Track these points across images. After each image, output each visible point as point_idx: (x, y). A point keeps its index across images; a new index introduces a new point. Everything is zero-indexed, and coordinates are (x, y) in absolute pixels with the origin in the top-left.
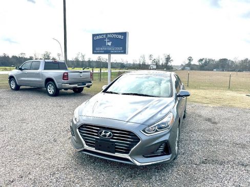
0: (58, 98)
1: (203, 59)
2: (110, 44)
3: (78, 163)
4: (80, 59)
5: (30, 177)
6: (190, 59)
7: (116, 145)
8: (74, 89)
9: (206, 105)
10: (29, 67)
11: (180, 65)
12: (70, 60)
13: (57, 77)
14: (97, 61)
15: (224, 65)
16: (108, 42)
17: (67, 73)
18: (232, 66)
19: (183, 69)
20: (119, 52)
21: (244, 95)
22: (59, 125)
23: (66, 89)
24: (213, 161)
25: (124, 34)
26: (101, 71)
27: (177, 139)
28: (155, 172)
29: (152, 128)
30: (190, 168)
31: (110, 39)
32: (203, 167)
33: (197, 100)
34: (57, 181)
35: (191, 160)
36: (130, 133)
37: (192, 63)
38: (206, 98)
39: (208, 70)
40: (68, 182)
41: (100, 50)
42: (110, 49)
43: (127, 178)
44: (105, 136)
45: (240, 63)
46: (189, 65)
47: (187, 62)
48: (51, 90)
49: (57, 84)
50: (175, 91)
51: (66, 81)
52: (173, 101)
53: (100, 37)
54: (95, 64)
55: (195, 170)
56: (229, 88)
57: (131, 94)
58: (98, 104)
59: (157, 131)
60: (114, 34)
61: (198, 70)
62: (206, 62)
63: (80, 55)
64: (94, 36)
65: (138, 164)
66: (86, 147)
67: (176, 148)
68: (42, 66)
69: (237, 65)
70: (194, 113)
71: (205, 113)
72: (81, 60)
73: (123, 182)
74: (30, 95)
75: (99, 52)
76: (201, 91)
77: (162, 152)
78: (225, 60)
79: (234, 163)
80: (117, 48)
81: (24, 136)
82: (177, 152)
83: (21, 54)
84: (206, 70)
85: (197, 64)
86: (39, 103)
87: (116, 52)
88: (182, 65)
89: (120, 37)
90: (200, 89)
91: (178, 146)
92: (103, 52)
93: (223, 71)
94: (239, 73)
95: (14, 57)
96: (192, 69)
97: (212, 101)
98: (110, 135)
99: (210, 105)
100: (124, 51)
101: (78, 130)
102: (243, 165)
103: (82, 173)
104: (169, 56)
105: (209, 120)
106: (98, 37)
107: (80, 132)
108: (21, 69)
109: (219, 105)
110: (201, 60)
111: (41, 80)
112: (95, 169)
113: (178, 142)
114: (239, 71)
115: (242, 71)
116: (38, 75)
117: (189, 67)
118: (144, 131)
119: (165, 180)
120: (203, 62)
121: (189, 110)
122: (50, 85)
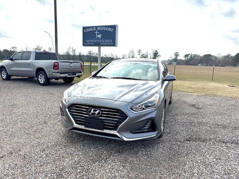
0: (49, 87)
1: (189, 54)
2: (99, 36)
3: (67, 142)
4: (71, 53)
5: (21, 153)
6: (177, 55)
7: (104, 122)
8: (65, 78)
9: (191, 94)
10: (20, 58)
11: (167, 60)
12: (61, 54)
13: (48, 67)
14: (87, 56)
15: (208, 60)
16: (98, 34)
17: (58, 63)
18: (215, 61)
19: (170, 64)
20: (109, 44)
21: (226, 86)
22: (50, 110)
23: (57, 79)
24: (196, 139)
25: (114, 27)
26: (91, 64)
27: (163, 119)
28: (141, 148)
29: (139, 106)
30: (174, 145)
31: (100, 32)
32: (187, 144)
33: (182, 89)
34: (46, 156)
35: (175, 138)
36: (118, 111)
37: (179, 58)
38: (191, 88)
39: (193, 65)
40: (58, 156)
41: (90, 43)
42: (100, 41)
43: (115, 153)
44: (94, 114)
45: (222, 59)
46: (175, 60)
47: (174, 57)
48: (42, 80)
49: (48, 74)
50: (162, 76)
51: (56, 71)
52: (160, 83)
53: (91, 30)
54: (85, 58)
55: (179, 146)
56: (212, 80)
57: (120, 78)
58: (87, 87)
59: (144, 109)
60: (104, 26)
61: (184, 65)
62: (191, 57)
63: (71, 50)
64: (84, 28)
65: (126, 139)
66: (76, 125)
67: (162, 127)
68: (33, 56)
69: (220, 61)
70: (179, 100)
71: (189, 100)
72: (72, 55)
73: (111, 157)
74: (22, 84)
75: (89, 44)
76: (186, 82)
77: (148, 129)
78: (209, 55)
79: (215, 140)
80: (106, 41)
81: (15, 119)
82: (162, 131)
83: (13, 48)
84: (191, 65)
85: (183, 59)
86: (30, 91)
87: (105, 44)
88: (169, 60)
89: (110, 29)
90: (185, 80)
91: (163, 126)
92: (93, 44)
93: (207, 65)
94: (221, 68)
95: (5, 51)
96: (178, 64)
97: (197, 90)
98: (99, 113)
99: (194, 94)
100: (114, 44)
101: (67, 110)
102: (224, 142)
103: (72, 149)
104: (156, 51)
105: (194, 106)
106: (88, 30)
107: (69, 111)
108: (11, 59)
109: (202, 94)
110: (187, 56)
111: (32, 70)
112: (84, 146)
113: (164, 122)
114: (222, 66)
115: (225, 66)
116: (29, 65)
117: (176, 62)
118: (131, 109)
119: (151, 154)
120: (189, 57)
121: (175, 97)
122: (41, 75)
